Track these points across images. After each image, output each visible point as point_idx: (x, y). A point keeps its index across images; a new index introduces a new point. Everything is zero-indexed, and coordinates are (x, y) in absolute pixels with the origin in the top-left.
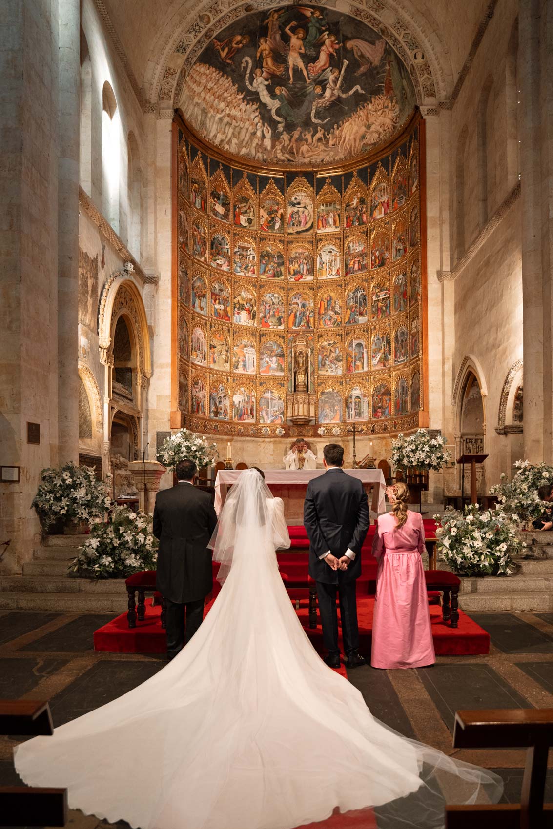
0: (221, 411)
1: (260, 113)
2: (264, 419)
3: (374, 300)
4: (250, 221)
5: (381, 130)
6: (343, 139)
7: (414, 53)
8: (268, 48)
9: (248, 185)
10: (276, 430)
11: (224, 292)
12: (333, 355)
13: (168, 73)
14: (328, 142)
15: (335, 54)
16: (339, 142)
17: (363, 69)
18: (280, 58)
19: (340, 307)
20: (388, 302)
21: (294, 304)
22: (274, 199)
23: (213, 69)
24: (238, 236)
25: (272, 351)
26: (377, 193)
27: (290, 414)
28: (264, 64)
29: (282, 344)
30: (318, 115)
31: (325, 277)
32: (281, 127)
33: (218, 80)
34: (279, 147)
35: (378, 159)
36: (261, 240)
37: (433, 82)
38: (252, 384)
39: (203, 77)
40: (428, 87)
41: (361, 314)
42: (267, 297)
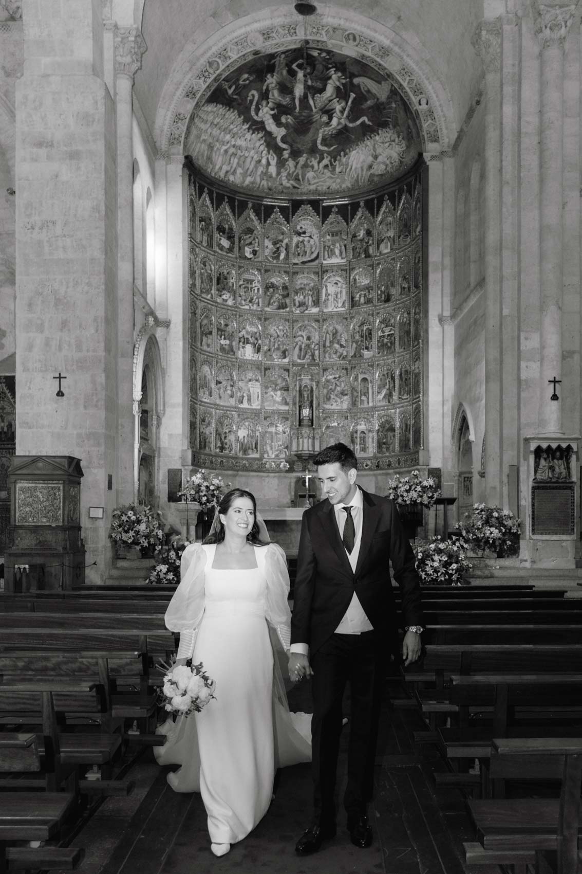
0: (226, 446)
1: (265, 141)
2: (268, 453)
3: (379, 335)
4: (255, 252)
5: (388, 162)
6: (349, 167)
7: (418, 99)
8: (274, 81)
9: (253, 216)
10: (280, 464)
11: (230, 327)
12: (338, 389)
13: (178, 118)
14: (334, 169)
15: (342, 87)
16: (346, 170)
17: (369, 103)
18: (285, 89)
19: (346, 341)
20: (393, 338)
21: (299, 336)
22: (279, 229)
23: (219, 106)
24: (243, 269)
25: (276, 385)
26: (383, 227)
27: (294, 448)
28: (270, 96)
29: (287, 377)
30: (325, 142)
31: (331, 308)
32: (286, 154)
33: (224, 115)
34: (284, 174)
35: (385, 192)
36: (266, 271)
37: (437, 127)
38: (256, 418)
39: (210, 115)
40: (432, 133)
41: (367, 348)
42: (272, 330)
